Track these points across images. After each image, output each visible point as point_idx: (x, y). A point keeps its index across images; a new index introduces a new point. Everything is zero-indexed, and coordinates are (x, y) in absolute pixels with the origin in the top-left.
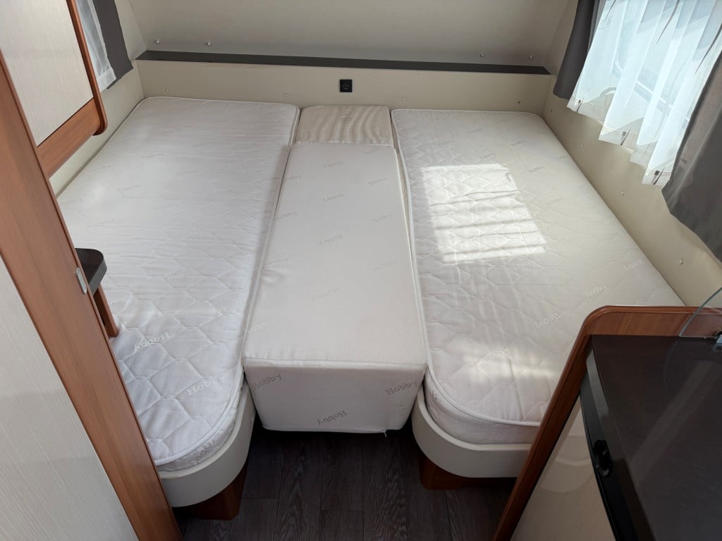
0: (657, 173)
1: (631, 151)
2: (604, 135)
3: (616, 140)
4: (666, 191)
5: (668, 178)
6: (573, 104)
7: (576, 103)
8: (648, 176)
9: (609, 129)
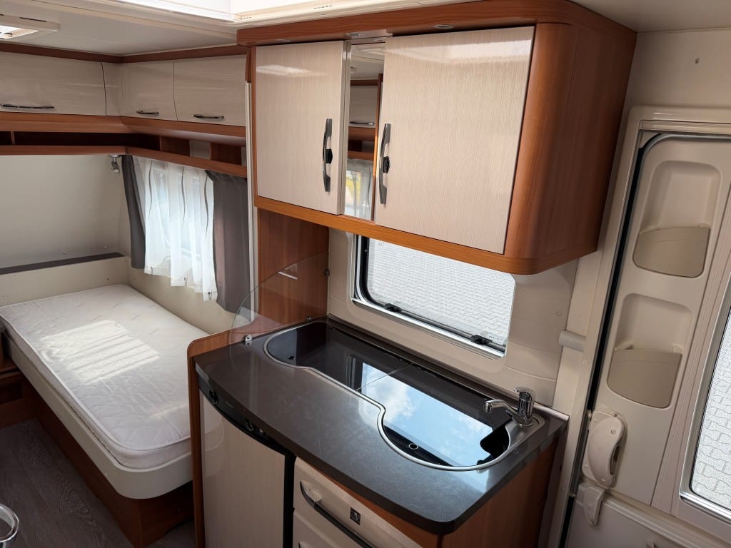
0: (209, 293)
1: (193, 287)
2: (173, 283)
3: (182, 284)
4: (218, 301)
5: (217, 294)
6: (147, 270)
7: (150, 269)
8: (206, 297)
9: (175, 279)
